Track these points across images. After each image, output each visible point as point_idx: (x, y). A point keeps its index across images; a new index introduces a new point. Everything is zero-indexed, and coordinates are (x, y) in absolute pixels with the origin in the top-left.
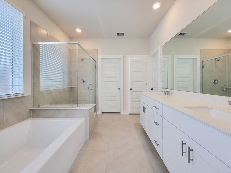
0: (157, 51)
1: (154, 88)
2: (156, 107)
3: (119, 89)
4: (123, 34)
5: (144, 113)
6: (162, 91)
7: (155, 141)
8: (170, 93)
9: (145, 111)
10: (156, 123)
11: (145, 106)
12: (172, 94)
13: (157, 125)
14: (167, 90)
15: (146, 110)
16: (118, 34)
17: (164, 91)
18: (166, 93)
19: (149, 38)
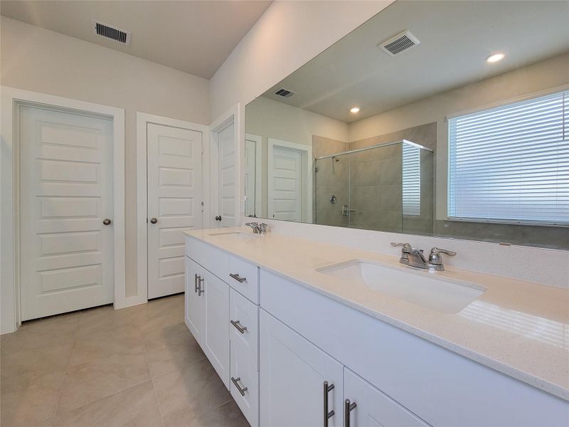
0: (233, 118)
1: (225, 214)
2: (235, 277)
3: (107, 223)
4: (122, 37)
5: (200, 295)
6: (248, 224)
7: (235, 381)
8: (267, 228)
9: (199, 288)
10: (235, 324)
11: (201, 273)
12: (270, 231)
13: (242, 330)
14: (259, 221)
15: (205, 286)
16: (101, 30)
17: (252, 223)
18: (258, 229)
19: (209, 79)
